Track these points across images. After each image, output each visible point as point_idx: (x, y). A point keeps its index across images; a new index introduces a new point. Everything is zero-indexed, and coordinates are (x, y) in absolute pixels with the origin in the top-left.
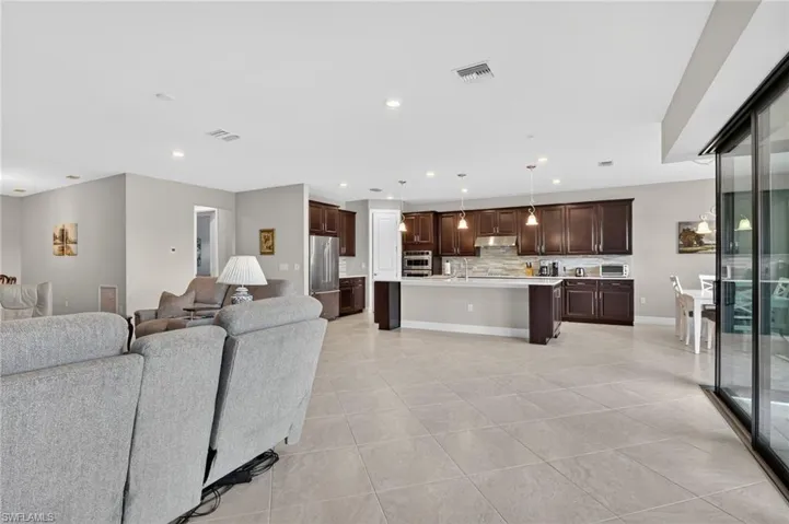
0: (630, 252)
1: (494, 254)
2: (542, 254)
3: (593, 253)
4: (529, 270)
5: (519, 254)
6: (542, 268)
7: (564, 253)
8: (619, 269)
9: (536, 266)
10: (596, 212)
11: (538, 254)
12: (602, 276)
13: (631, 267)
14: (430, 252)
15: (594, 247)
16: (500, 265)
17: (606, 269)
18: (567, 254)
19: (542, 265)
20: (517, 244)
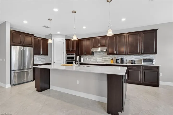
0: (156, 53)
1: (99, 55)
2: (117, 54)
3: (139, 54)
4: (112, 61)
5: (108, 55)
6: (117, 60)
7: (126, 54)
8: (151, 61)
9: (114, 59)
10: (140, 36)
11: (115, 54)
12: (143, 64)
13: (156, 60)
14: (75, 54)
15: (139, 51)
16: (101, 59)
17: (145, 61)
18: (127, 54)
19: (117, 59)
20: (107, 50)
